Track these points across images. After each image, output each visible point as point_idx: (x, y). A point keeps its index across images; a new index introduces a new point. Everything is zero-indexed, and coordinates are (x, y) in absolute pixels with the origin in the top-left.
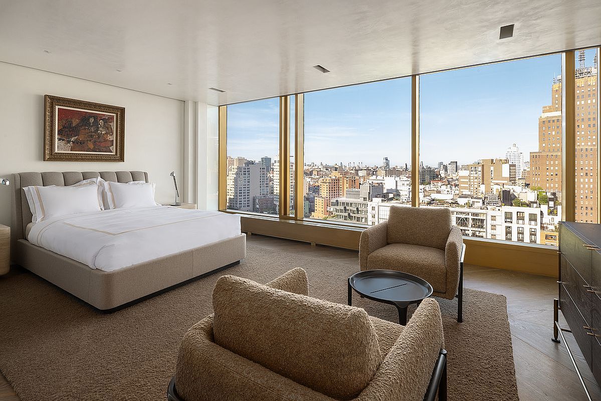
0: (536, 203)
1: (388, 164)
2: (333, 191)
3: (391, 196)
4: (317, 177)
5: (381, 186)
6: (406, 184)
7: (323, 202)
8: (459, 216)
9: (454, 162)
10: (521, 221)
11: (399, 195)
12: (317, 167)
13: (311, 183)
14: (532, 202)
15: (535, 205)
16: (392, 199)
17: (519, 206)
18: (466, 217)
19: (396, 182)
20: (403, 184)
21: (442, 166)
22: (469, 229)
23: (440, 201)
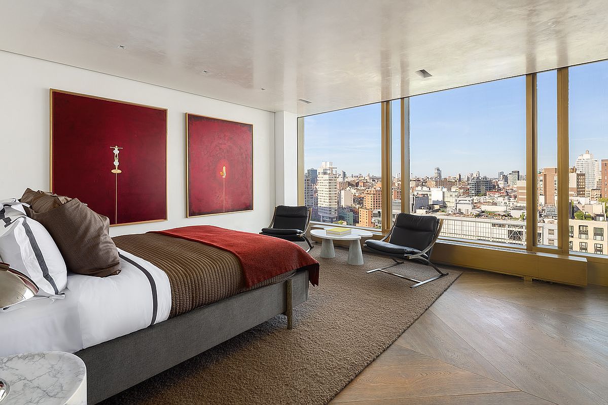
0: (603, 216)
1: (440, 175)
2: (378, 203)
3: (437, 207)
4: (363, 188)
5: (426, 197)
6: (454, 196)
7: (367, 213)
8: (511, 229)
9: (515, 172)
10: (583, 236)
11: (445, 207)
12: (363, 178)
13: (357, 195)
14: (598, 215)
15: (601, 218)
16: (437, 211)
17: (582, 219)
18: (520, 230)
19: (444, 193)
20: (451, 196)
21: (501, 176)
22: (523, 243)
23: (490, 213)
